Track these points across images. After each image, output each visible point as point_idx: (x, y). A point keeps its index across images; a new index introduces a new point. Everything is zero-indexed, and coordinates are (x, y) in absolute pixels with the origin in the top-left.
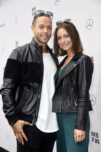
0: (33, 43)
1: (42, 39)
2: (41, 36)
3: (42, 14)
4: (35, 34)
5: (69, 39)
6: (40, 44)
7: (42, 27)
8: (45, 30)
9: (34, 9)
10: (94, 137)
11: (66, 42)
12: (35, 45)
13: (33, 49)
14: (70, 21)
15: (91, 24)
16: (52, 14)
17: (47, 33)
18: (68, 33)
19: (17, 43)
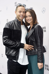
0: (16, 20)
1: (20, 18)
2: (20, 16)
3: (20, 6)
4: (17, 16)
5: (31, 18)
6: (19, 21)
7: (20, 12)
8: (22, 13)
9: (16, 3)
10: (46, 67)
11: (29, 19)
12: (17, 21)
13: (16, 23)
14: (33, 9)
15: (44, 10)
16: (25, 6)
17: (23, 15)
18: (31, 15)
19: (7, 20)
